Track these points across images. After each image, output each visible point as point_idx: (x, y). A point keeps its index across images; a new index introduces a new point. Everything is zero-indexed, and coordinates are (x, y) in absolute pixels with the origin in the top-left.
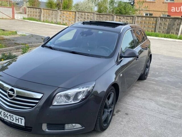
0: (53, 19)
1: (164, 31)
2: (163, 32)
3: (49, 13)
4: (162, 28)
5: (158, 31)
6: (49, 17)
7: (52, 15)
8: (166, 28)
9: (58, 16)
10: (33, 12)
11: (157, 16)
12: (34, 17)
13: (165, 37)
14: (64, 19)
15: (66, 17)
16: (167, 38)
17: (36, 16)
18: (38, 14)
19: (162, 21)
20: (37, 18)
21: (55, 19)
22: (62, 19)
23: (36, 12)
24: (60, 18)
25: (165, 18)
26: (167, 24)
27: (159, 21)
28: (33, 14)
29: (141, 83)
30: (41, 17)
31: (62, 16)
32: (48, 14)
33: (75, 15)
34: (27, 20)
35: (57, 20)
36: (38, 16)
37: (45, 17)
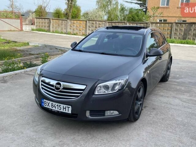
0: (63, 29)
1: (181, 37)
2: (179, 38)
3: (59, 23)
4: (178, 34)
5: (174, 37)
6: (58, 28)
7: (62, 25)
8: (182, 34)
9: (68, 26)
10: (42, 23)
11: (172, 21)
12: (43, 28)
13: (181, 44)
14: (75, 28)
15: (77, 27)
16: (184, 44)
17: (45, 26)
18: (47, 25)
19: (178, 27)
20: (46, 28)
21: (65, 29)
22: (72, 29)
23: (45, 23)
24: (70, 28)
25: (180, 23)
26: (183, 30)
27: (175, 26)
28: (42, 25)
29: (163, 84)
30: (51, 28)
31: (72, 26)
32: (57, 24)
33: (86, 24)
34: (36, 31)
35: (67, 30)
36: (47, 27)
37: (54, 27)
